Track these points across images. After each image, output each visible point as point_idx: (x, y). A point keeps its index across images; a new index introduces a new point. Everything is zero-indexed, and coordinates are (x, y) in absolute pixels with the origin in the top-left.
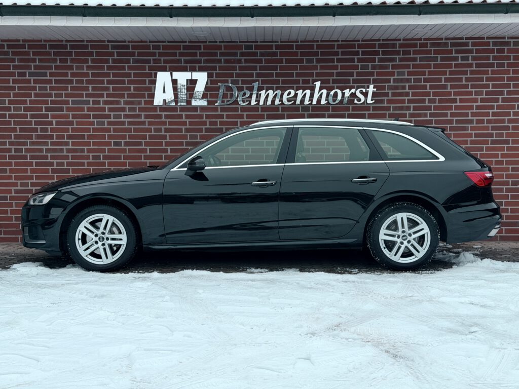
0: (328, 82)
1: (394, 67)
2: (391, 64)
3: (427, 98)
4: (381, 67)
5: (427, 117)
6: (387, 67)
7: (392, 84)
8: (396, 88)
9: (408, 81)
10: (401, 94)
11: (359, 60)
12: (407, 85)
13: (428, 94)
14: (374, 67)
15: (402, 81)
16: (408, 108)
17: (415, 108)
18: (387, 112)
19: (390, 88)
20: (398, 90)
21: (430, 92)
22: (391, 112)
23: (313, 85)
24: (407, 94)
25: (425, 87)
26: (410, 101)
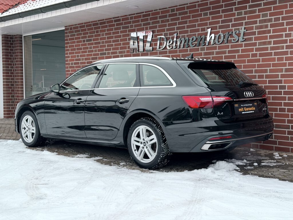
0: (215, 28)
1: (260, 11)
2: (257, 8)
3: (284, 33)
4: (251, 12)
5: (284, 49)
6: (254, 12)
7: (258, 24)
8: (261, 27)
9: (270, 20)
10: (264, 32)
11: (236, 9)
12: (269, 24)
13: (285, 30)
14: (246, 13)
15: (265, 21)
16: (270, 43)
17: (275, 43)
18: (254, 47)
19: (257, 28)
20: (262, 29)
21: (286, 28)
22: (257, 47)
23: (207, 32)
24: (269, 32)
25: (283, 24)
26: (271, 37)
